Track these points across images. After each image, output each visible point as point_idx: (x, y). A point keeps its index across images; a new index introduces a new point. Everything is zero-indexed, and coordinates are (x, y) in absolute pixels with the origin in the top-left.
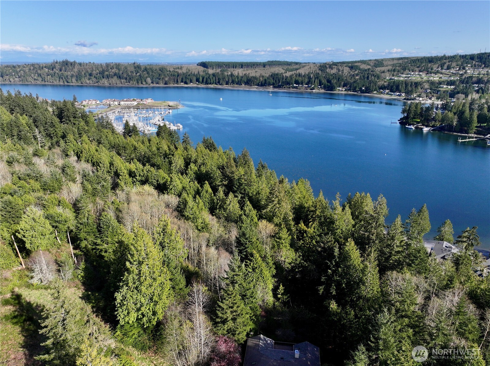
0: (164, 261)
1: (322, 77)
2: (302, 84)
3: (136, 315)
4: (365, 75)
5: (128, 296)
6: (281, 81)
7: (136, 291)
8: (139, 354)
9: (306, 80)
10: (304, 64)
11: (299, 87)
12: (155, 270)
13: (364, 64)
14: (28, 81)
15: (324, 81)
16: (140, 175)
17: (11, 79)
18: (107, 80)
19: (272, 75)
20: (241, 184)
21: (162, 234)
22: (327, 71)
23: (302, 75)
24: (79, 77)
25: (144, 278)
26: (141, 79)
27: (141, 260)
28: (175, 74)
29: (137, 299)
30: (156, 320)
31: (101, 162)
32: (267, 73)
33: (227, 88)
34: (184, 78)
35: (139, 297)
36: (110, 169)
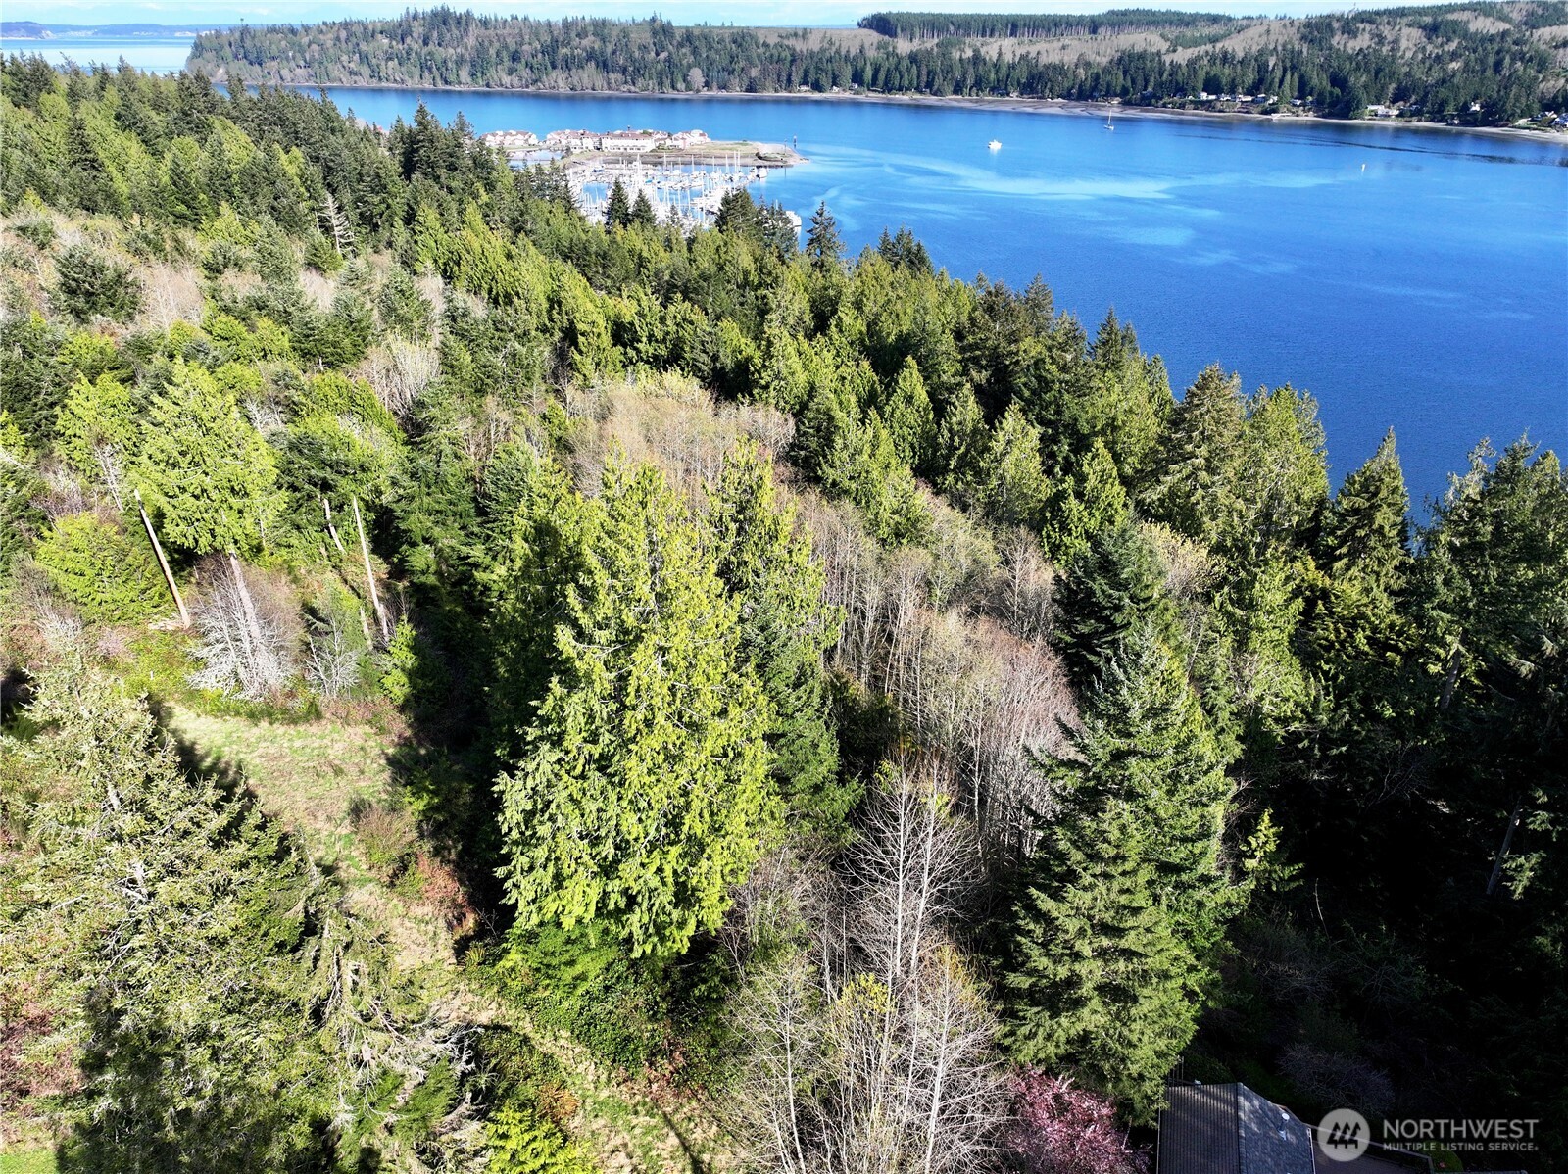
0: (746, 644)
1: (1310, 65)
2: (1232, 91)
3: (594, 895)
4: (1486, 56)
5: (560, 796)
6: (1152, 80)
7: (596, 779)
8: (603, 1078)
9: (1251, 77)
10: (1244, 22)
11: (1219, 105)
12: (697, 680)
13: (1487, 14)
14: (332, 76)
15: (1319, 81)
16: (651, 337)
17: (285, 72)
18: (566, 75)
19: (1121, 59)
20: (1045, 384)
21: (733, 527)
22: (1334, 42)
23: (1233, 57)
24: (479, 65)
25: (640, 717)
26: (671, 73)
27: (630, 621)
28: (783, 55)
29: (604, 816)
30: (690, 929)
31: (517, 294)
32: (1102, 51)
33: (955, 104)
34: (812, 70)
35: (613, 810)
36: (551, 320)
